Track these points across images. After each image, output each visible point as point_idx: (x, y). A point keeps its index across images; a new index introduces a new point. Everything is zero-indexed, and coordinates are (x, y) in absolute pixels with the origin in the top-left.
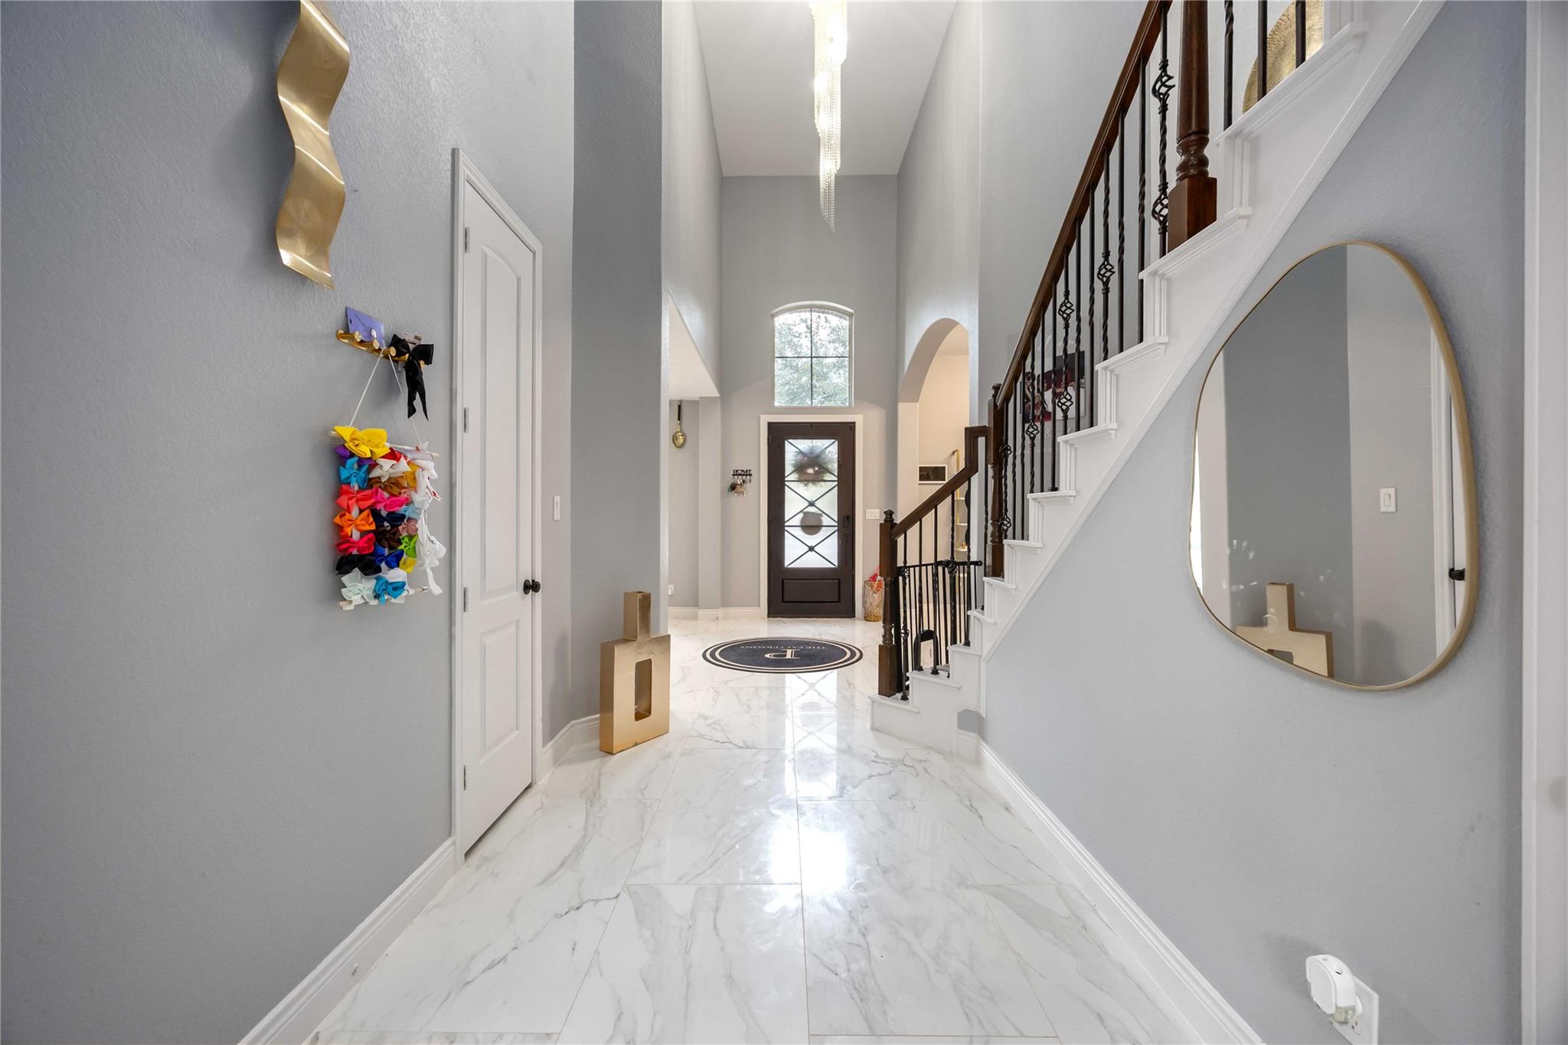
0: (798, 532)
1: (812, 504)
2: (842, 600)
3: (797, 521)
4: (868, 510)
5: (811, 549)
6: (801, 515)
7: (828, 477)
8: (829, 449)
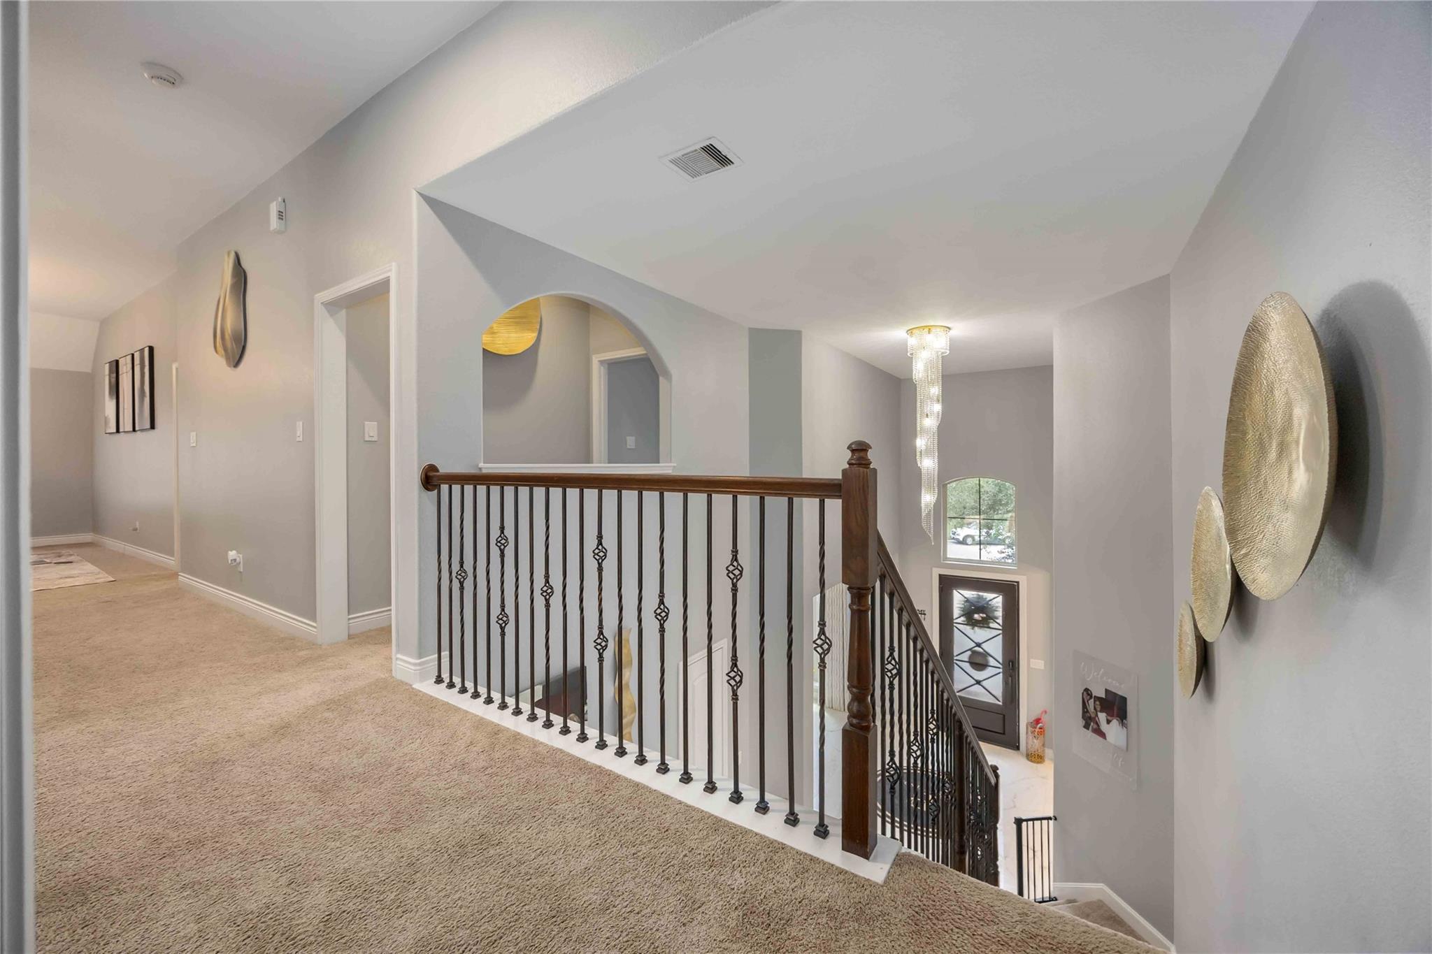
0: (967, 666)
1: (979, 645)
2: (1006, 732)
3: (966, 657)
4: (1032, 660)
5: (978, 682)
6: (969, 653)
7: (993, 625)
8: (996, 601)
